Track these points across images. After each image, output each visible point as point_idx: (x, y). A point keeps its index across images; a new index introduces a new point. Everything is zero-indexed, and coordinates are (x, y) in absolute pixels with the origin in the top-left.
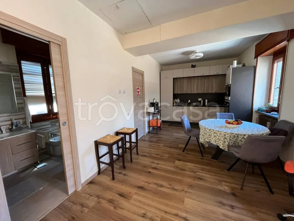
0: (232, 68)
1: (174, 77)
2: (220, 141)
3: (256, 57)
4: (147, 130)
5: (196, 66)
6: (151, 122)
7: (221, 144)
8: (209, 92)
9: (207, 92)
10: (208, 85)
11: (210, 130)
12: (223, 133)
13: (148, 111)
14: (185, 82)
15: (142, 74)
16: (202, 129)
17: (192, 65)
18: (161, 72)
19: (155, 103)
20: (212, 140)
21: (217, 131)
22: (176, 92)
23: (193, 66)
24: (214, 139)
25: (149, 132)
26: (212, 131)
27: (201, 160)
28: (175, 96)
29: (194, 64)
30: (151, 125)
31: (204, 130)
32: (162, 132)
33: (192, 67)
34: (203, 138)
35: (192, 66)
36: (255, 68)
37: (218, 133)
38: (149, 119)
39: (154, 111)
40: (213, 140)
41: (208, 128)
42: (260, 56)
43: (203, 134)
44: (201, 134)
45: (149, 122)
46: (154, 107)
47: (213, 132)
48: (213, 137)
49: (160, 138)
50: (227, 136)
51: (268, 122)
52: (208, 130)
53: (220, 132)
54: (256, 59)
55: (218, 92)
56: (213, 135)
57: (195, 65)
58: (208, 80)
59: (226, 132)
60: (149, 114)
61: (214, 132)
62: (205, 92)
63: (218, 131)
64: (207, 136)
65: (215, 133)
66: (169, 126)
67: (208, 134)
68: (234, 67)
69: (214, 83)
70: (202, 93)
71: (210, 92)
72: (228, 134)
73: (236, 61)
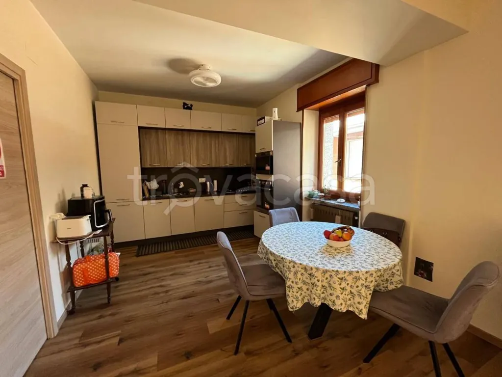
1: (139, 125)
2: (357, 299)
3: (301, 108)
5: (192, 108)
6: (77, 273)
7: (361, 307)
8: (220, 166)
9: (217, 166)
10: (217, 151)
11: (325, 272)
12: (363, 275)
16: (296, 273)
17: (185, 104)
18: (97, 103)
20: (338, 302)
21: (347, 274)
22: (148, 165)
23: (187, 107)
24: (341, 297)
25: (71, 313)
26: (331, 276)
27: (297, 360)
29: (189, 102)
30: (78, 284)
31: (302, 274)
33: (184, 108)
34: (300, 298)
35: (184, 106)
36: (301, 126)
37: (350, 279)
38: (69, 264)
39: (91, 230)
40: (341, 301)
41: (317, 269)
42: (307, 108)
43: (299, 286)
44: (294, 285)
45: (68, 274)
46: (88, 217)
47: (336, 279)
48: (338, 292)
49: (128, 320)
50: (370, 279)
51: (337, 216)
52: (319, 275)
53: (355, 274)
54: (301, 111)
55: (236, 165)
56: (337, 286)
57: (192, 105)
58: (217, 142)
59: (369, 272)
60: (63, 244)
61: (340, 276)
62: (214, 166)
63: (351, 273)
64: (319, 292)
65: (342, 279)
66: (138, 256)
67: (320, 284)
69: (227, 147)
70: (208, 166)
71: (222, 165)
72: (372, 275)
73: (276, 109)
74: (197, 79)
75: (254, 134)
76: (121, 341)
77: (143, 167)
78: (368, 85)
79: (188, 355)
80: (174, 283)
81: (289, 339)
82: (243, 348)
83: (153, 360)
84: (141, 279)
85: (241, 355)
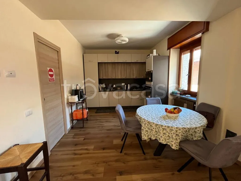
0: (153, 56)
1: (99, 62)
2: (171, 140)
3: (169, 48)
4: (69, 126)
5: (119, 53)
6: (74, 115)
7: (173, 143)
8: (131, 78)
9: (130, 78)
10: (130, 71)
11: (157, 125)
12: (175, 129)
13: (69, 101)
14: (110, 67)
15: (58, 51)
16: (145, 124)
17: (116, 51)
18: (84, 55)
19: (79, 90)
20: (161, 139)
21: (166, 127)
22: (102, 77)
23: (117, 53)
24: (163, 137)
25: (72, 128)
26: (159, 127)
27: (145, 162)
28: (101, 81)
29: (117, 51)
30: (74, 118)
31: (148, 125)
32: (89, 124)
33: (116, 53)
34: (147, 135)
35: (115, 53)
36: (169, 57)
37: (168, 130)
38: (72, 111)
39: (78, 100)
40: (163, 139)
41: (153, 123)
42: (172, 48)
43: (146, 130)
44: (144, 129)
45: (72, 115)
46: (77, 96)
47: (161, 129)
48: (162, 135)
49: (88, 134)
50: (179, 131)
51: (185, 104)
52: (154, 126)
53: (171, 128)
54: (169, 50)
55: (138, 78)
56: (161, 132)
57: (119, 52)
58: (130, 67)
59: (178, 128)
60: (71, 104)
61: (163, 128)
62: (128, 78)
63: (168, 127)
64: (154, 133)
65: (164, 129)
66: (96, 113)
67: (154, 130)
68: (154, 55)
69: (134, 69)
70: (125, 78)
71: (132, 77)
72: (180, 129)
73: (155, 50)
74: (118, 41)
75: (145, 63)
76: (84, 139)
77: (100, 78)
78: (203, 33)
79: (104, 149)
80: (106, 124)
81: (144, 153)
82: (124, 152)
83: (92, 147)
84: (95, 121)
85: (123, 154)
